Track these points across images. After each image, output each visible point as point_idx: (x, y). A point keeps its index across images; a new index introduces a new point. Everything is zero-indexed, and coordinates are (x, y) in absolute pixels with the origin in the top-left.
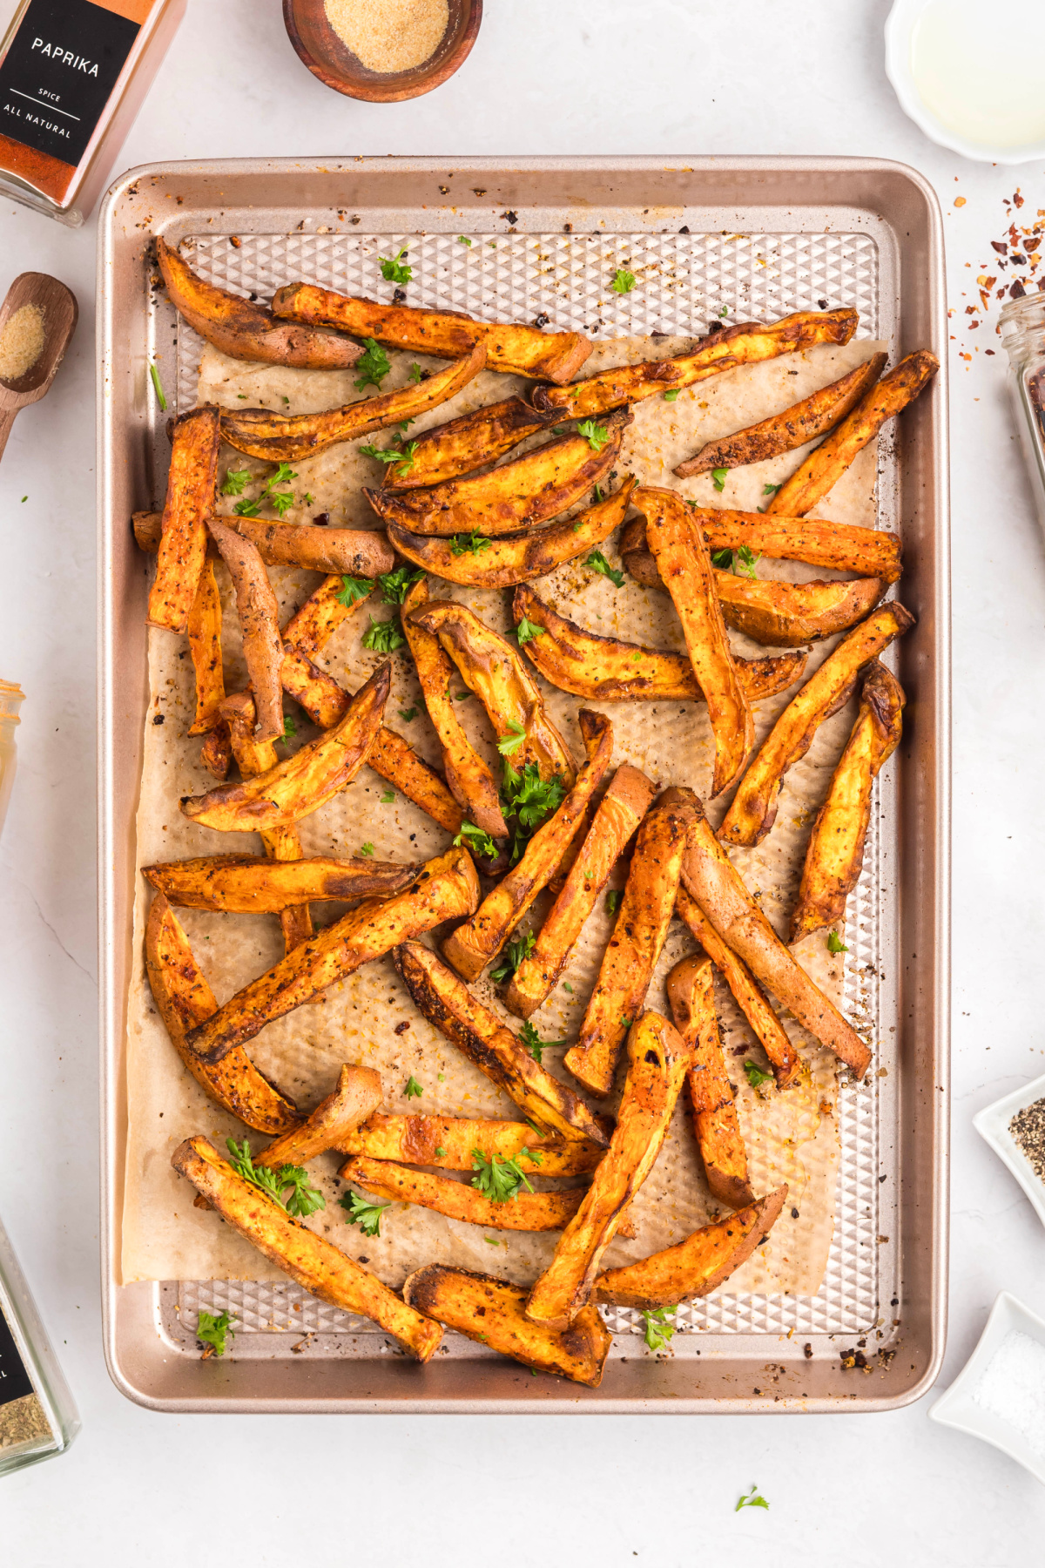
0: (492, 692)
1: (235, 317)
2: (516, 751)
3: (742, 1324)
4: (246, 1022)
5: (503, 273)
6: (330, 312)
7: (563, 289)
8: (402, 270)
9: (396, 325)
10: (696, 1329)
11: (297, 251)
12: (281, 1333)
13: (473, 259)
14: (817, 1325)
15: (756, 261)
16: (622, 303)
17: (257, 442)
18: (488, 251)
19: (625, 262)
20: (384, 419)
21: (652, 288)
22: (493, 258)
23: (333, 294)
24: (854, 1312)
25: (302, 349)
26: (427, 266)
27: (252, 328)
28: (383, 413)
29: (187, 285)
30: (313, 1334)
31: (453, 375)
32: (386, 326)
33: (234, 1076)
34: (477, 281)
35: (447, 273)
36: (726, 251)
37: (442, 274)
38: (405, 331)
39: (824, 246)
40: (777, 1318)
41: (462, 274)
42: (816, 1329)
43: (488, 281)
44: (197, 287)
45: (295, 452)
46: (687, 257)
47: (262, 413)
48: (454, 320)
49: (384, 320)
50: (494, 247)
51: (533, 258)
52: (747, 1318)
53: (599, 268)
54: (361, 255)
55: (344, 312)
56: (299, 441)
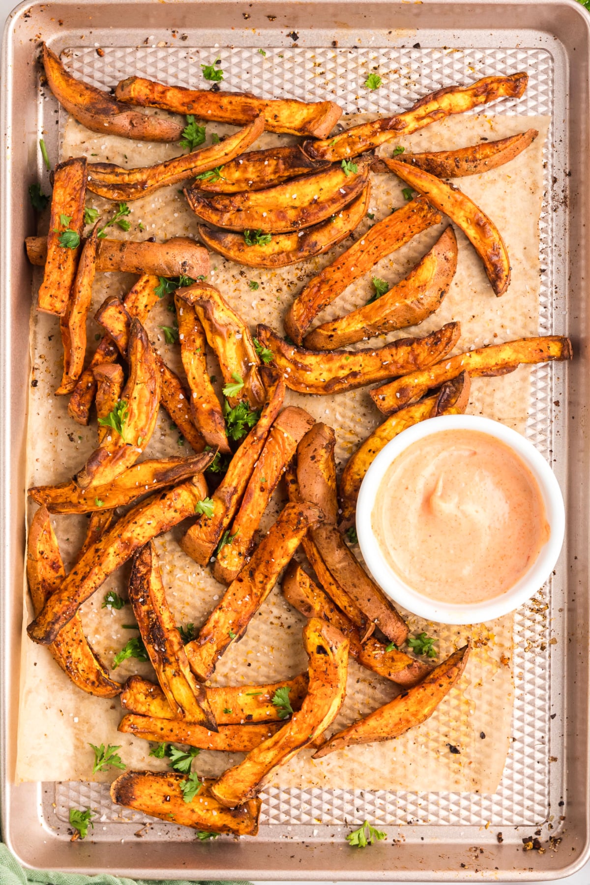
0: (225, 351)
1: (93, 104)
2: (236, 395)
3: (453, 819)
4: (65, 608)
5: (288, 76)
6: (156, 96)
7: (331, 87)
8: (217, 73)
9: (202, 104)
10: (421, 822)
11: (143, 59)
12: (127, 823)
13: (267, 65)
14: (506, 819)
15: (467, 68)
16: (373, 97)
17: (105, 186)
18: (277, 60)
19: (375, 68)
20: (194, 170)
21: (394, 87)
22: (281, 65)
23: (158, 84)
24: (532, 810)
25: (140, 128)
26: (235, 70)
27: (106, 112)
28: (193, 165)
29: (60, 79)
30: (150, 824)
31: (242, 137)
32: (195, 105)
33: (72, 646)
34: (269, 81)
35: (248, 75)
36: (447, 61)
37: (245, 76)
38: (209, 108)
39: (516, 58)
40: (478, 814)
41: (259, 76)
42: (505, 822)
43: (277, 81)
44: (67, 81)
45: (132, 193)
46: (418, 65)
47: (110, 167)
48: (243, 99)
49: (194, 101)
50: (282, 57)
51: (310, 65)
52: (457, 814)
53: (356, 72)
54: (188, 62)
55: (165, 97)
56: (135, 186)
